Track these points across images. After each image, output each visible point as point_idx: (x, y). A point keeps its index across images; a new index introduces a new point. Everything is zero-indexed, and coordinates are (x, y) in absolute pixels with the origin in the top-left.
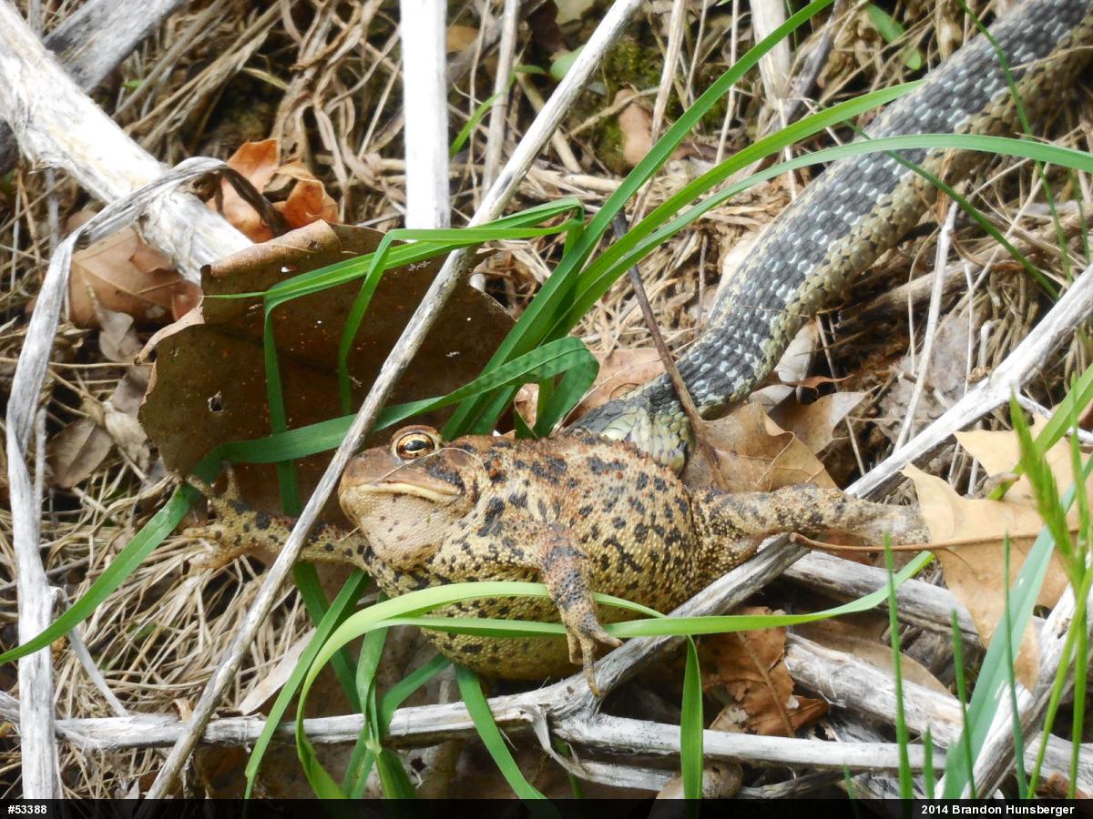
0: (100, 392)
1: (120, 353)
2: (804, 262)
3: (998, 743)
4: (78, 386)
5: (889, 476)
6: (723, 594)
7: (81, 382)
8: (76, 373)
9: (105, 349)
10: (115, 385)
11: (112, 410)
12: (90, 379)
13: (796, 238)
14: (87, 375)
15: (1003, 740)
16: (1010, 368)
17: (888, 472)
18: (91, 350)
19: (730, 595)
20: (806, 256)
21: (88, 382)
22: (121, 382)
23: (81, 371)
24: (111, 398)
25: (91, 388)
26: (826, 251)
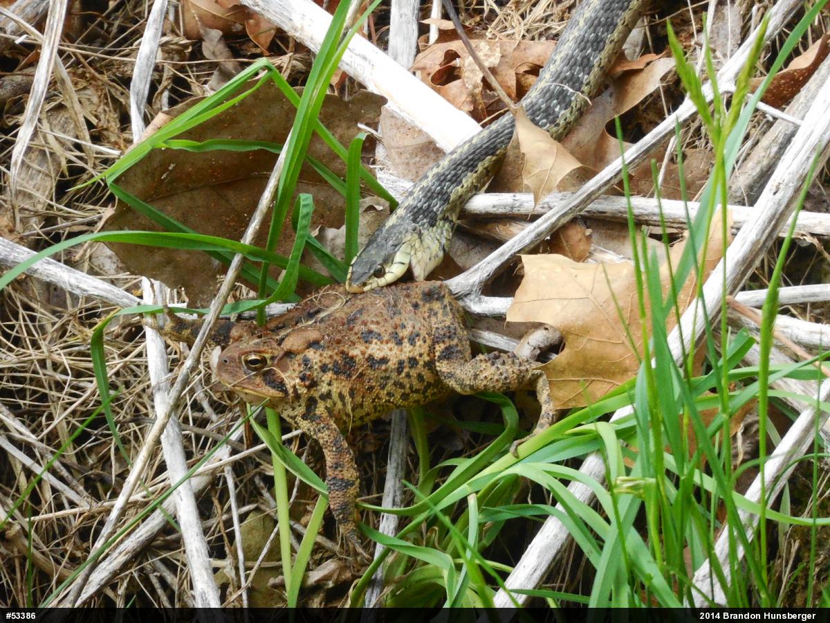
0: (204, 79)
1: (213, 53)
2: (545, 121)
3: (738, 262)
4: (189, 77)
5: (654, 141)
6: (554, 219)
7: (190, 74)
8: (188, 68)
9: (206, 53)
10: (212, 74)
11: (209, 89)
12: (197, 72)
13: (543, 103)
14: (195, 69)
15: (741, 259)
16: (728, 70)
17: (653, 138)
18: (197, 53)
19: (558, 219)
20: (546, 117)
21: (195, 74)
22: (216, 72)
23: (191, 66)
24: (210, 83)
25: (198, 77)
26: (558, 117)
